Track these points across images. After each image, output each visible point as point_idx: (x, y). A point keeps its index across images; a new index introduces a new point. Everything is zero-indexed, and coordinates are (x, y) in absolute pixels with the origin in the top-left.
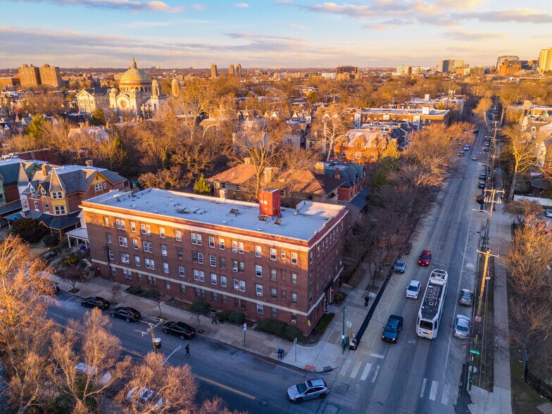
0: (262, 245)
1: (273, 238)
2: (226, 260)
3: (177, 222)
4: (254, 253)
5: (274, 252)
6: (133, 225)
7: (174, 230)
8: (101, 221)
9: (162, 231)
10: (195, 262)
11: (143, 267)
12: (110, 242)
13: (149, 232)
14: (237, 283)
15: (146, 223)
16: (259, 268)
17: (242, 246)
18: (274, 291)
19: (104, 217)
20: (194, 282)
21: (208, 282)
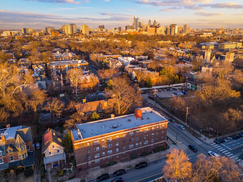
0: (154, 127)
1: (159, 123)
2: (142, 136)
3: (125, 131)
4: (151, 130)
5: (157, 127)
6: (103, 140)
7: (123, 134)
8: (85, 145)
9: (117, 137)
10: (130, 142)
11: (107, 154)
12: (89, 152)
13: (111, 140)
14: (145, 142)
15: (109, 137)
16: (153, 134)
17: (147, 130)
18: (157, 139)
19: (86, 143)
20: (129, 149)
21: (135, 147)
